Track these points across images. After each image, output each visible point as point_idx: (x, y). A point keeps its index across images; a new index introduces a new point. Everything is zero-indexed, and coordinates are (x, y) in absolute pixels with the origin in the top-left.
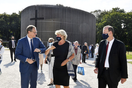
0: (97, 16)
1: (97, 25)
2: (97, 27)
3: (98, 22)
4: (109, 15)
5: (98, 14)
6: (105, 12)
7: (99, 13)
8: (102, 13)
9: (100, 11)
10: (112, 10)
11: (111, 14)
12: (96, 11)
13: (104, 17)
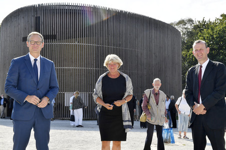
0: (184, 34)
1: (184, 56)
2: (184, 59)
3: (187, 48)
4: (212, 29)
5: (185, 28)
6: (204, 25)
7: (188, 26)
8: (196, 27)
9: (190, 21)
10: (221, 18)
11: (218, 28)
12: (182, 22)
13: (200, 36)
